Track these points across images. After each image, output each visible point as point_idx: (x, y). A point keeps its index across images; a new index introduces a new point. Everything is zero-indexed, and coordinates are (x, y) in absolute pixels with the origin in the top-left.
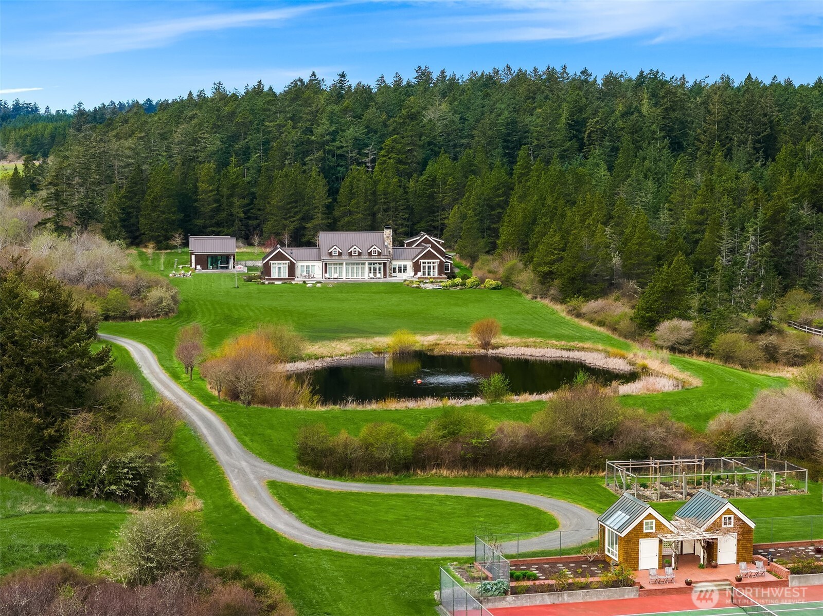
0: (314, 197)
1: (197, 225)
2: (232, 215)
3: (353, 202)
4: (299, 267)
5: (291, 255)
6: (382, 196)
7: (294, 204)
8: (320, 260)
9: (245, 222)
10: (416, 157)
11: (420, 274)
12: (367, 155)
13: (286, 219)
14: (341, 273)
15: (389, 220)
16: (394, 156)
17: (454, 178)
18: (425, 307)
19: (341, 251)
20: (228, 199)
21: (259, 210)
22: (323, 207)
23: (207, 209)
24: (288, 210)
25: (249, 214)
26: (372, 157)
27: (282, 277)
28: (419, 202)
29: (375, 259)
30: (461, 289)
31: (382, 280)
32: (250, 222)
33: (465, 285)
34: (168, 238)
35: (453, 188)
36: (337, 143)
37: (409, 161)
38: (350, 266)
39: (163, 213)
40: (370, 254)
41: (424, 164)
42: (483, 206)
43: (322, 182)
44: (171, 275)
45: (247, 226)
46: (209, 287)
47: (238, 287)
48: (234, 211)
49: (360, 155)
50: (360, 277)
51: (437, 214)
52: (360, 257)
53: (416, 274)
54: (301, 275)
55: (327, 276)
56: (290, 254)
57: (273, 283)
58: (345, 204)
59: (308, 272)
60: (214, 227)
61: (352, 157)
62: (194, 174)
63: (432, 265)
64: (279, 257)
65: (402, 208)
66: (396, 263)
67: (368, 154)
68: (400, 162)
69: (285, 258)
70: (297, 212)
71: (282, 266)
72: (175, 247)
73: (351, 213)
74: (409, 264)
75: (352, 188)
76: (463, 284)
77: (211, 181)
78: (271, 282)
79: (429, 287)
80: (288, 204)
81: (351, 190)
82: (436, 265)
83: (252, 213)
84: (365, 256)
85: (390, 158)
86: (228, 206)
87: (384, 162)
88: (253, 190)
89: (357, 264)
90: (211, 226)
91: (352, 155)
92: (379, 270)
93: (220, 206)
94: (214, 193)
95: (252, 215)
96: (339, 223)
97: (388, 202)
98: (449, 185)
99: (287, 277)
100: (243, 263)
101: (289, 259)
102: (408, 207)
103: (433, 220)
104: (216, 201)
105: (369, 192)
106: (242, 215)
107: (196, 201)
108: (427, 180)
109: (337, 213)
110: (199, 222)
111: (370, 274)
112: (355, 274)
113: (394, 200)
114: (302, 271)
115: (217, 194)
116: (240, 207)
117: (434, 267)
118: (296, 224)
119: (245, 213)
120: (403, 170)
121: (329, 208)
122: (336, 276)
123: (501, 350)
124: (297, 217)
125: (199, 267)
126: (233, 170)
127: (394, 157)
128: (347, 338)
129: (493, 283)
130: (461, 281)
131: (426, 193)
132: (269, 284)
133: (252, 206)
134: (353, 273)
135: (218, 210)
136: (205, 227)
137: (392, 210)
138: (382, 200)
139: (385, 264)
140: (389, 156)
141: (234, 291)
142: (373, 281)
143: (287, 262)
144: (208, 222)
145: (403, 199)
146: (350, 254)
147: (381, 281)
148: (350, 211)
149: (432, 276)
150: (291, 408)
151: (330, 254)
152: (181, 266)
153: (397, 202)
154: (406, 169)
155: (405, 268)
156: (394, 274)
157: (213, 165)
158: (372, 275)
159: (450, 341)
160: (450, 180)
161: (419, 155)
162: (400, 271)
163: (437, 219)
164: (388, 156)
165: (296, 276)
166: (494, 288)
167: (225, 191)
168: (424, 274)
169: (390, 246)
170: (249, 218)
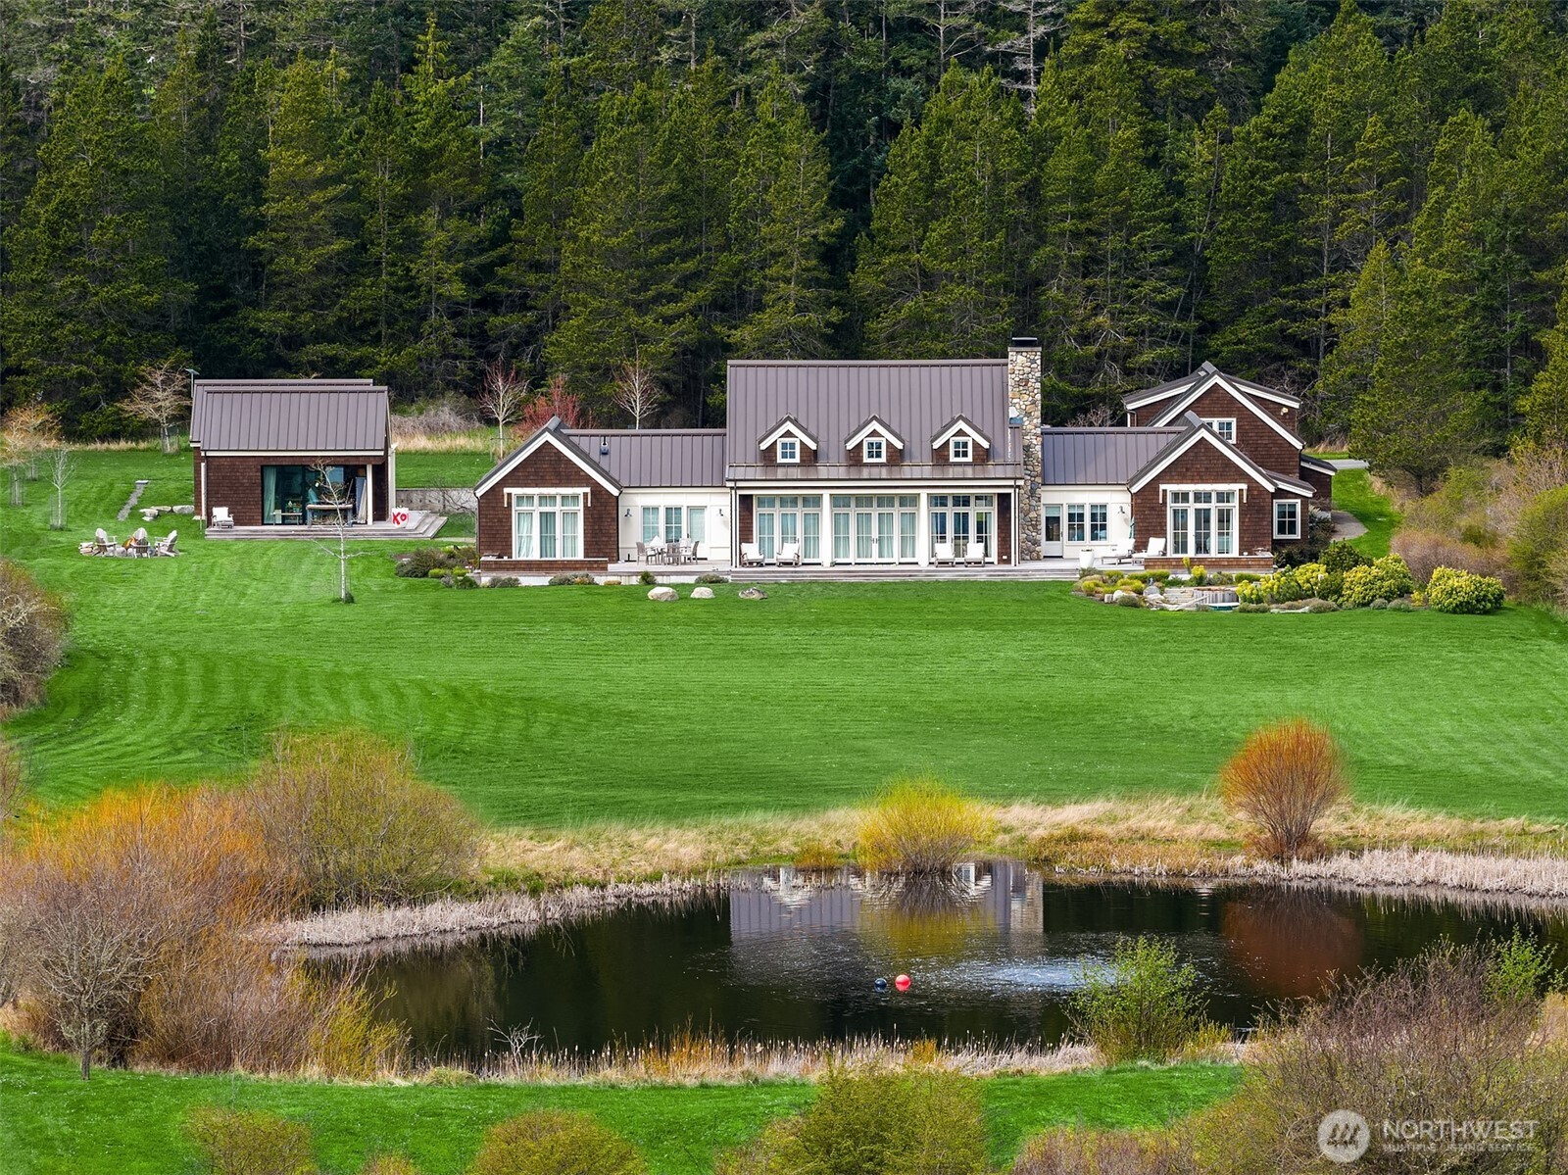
0: (766, 210)
1: (255, 332)
2: (412, 288)
3: (938, 230)
4: (637, 516)
5: (604, 462)
6: (1069, 206)
7: (677, 242)
8: (719, 483)
9: (471, 318)
10: (1233, 27)
11: (1155, 546)
13: (641, 308)
14: (811, 541)
15: (1097, 310)
16: (1134, 24)
17: (1388, 124)
18: (1129, 684)
19: (813, 446)
20: (395, 217)
21: (537, 267)
22: (805, 255)
23: (301, 263)
24: (650, 266)
25: (489, 287)
26: (1041, 29)
27: (559, 557)
28: (1230, 231)
29: (962, 480)
30: (1319, 610)
31: (995, 571)
32: (495, 321)
33: (1337, 591)
34: (119, 388)
35: (1385, 166)
37: (1200, 48)
38: (853, 512)
39: (106, 276)
40: (940, 457)
42: (1498, 246)
43: (801, 145)
44: (85, 547)
45: (481, 339)
46: (232, 598)
47: (350, 599)
48: (424, 269)
49: (993, 23)
50: (896, 559)
51: (1311, 284)
52: (896, 472)
53: (1141, 545)
54: (641, 548)
55: (751, 551)
56: (595, 456)
57: (512, 584)
58: (903, 241)
59: (673, 539)
60: (331, 341)
61: (951, 32)
62: (248, 106)
63: (1214, 506)
64: (546, 469)
65: (1154, 256)
66: (1058, 499)
67: (1023, 15)
68: (1159, 51)
69: (574, 477)
70: (696, 275)
71: (557, 508)
72: (145, 430)
73: (928, 280)
74: (1117, 503)
75: (936, 172)
76: (1333, 590)
77: (322, 135)
78: (504, 576)
79: (1183, 599)
80: (654, 240)
81: (930, 179)
82: (1235, 505)
83: (503, 281)
84: (920, 469)
85: (1113, 37)
86: (400, 248)
87: (1089, 55)
88: (511, 178)
89: (884, 501)
90: (320, 337)
91: (953, 22)
92: (981, 527)
93: (363, 247)
94: (332, 192)
95: (503, 290)
96: (872, 325)
97: (1089, 232)
98: (1366, 154)
99: (580, 556)
100: (434, 496)
101: (587, 480)
102: (1182, 255)
103: (1291, 314)
104: (341, 227)
105: (1010, 189)
106: (456, 290)
107: (259, 224)
108: (1269, 134)
109: (865, 281)
110: (270, 319)
111: (938, 547)
112: (875, 547)
113: (1119, 221)
114: (649, 532)
115: (349, 197)
116: (449, 255)
117: (1224, 518)
118: (685, 332)
119: (471, 279)
120: (1173, 89)
121: (836, 257)
122: (789, 552)
123: (1342, 864)
124: (691, 299)
125: (221, 514)
126: (429, 88)
127: (1133, 33)
128: (711, 808)
129: (1462, 581)
130: (1322, 575)
131: (1263, 192)
132: (494, 584)
133: (503, 250)
134: (863, 541)
135: (355, 265)
136: (294, 341)
137: (1112, 265)
138: (1068, 224)
139: (1004, 499)
140: (1113, 25)
141: (331, 613)
142: (946, 575)
143: (580, 491)
144: (305, 318)
145: (1156, 220)
146: (854, 458)
147: (982, 575)
148: (924, 273)
149: (1214, 553)
150: (273, 1075)
151: (768, 457)
152: (154, 510)
153: (1134, 230)
154: (1187, 83)
155: (1099, 517)
156: (1047, 547)
157: (336, 69)
158: (945, 551)
159: (1151, 823)
160: (1369, 131)
162: (1076, 533)
163: (1309, 305)
164: (1105, 24)
165: (623, 555)
166: (1466, 608)
167: (383, 183)
168: (1181, 545)
169: (1033, 425)
170: (490, 303)
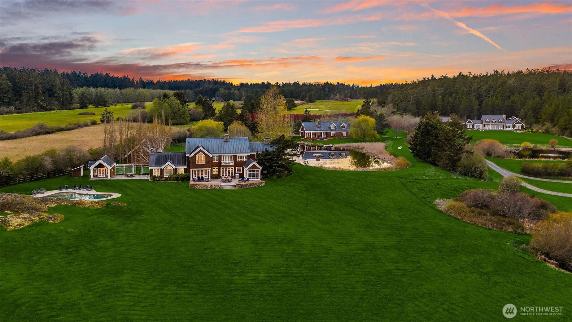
4: (476, 125)
5: (473, 122)
8: (482, 123)
10: (506, 95)
12: (490, 94)
14: (489, 127)
16: (500, 94)
19: (489, 121)
26: (492, 95)
27: (470, 128)
29: (501, 123)
36: (480, 91)
40: (499, 122)
41: (509, 97)
49: (488, 94)
50: (496, 129)
52: (496, 123)
53: (514, 128)
55: (485, 128)
57: (467, 130)
61: (485, 95)
66: (507, 125)
69: (471, 123)
71: (470, 125)
75: (486, 104)
79: (518, 132)
89: (495, 125)
92: (502, 127)
99: (472, 128)
111: (499, 128)
114: (477, 127)
129: (542, 131)
134: (493, 127)
139: (504, 125)
142: (500, 130)
146: (492, 122)
147: (502, 130)
151: (486, 122)
155: (510, 126)
156: (506, 128)
161: (508, 94)
162: (508, 127)
165: (475, 128)
166: (543, 133)
169: (505, 120)
